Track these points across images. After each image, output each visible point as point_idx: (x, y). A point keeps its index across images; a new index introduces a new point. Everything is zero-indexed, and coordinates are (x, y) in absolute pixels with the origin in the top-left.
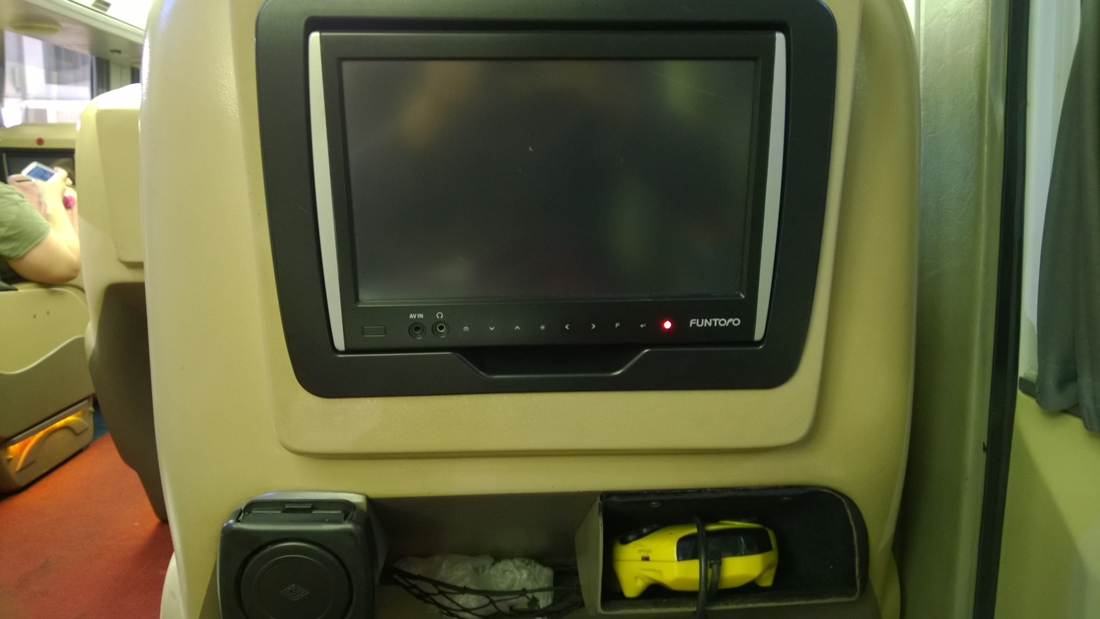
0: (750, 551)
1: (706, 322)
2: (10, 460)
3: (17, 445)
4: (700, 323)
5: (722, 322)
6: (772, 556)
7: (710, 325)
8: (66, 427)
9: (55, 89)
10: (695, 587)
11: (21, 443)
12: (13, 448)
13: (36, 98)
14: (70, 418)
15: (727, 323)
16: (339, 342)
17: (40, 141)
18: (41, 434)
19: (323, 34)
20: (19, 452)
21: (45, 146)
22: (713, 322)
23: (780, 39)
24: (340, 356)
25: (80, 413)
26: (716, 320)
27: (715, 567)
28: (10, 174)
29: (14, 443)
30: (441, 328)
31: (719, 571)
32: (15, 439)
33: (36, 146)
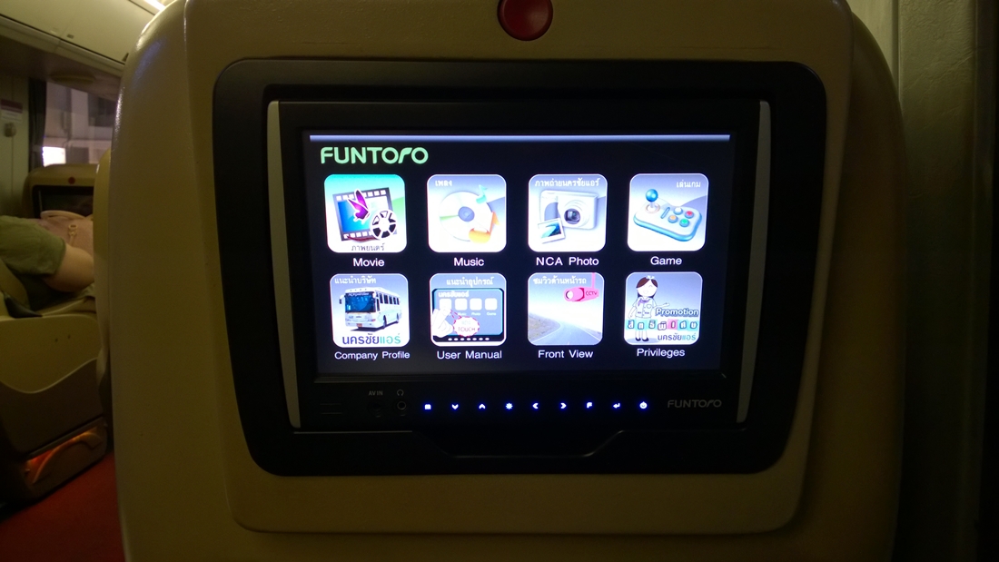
1: (685, 403)
2: (27, 473)
3: (35, 460)
4: (678, 404)
5: (703, 404)
7: (689, 406)
8: (81, 442)
9: (93, 130)
11: (39, 457)
12: (31, 462)
13: (77, 139)
14: (85, 434)
15: (707, 404)
16: (295, 418)
17: (72, 180)
18: (58, 448)
19: (282, 103)
20: (35, 465)
21: (77, 184)
22: (692, 403)
23: (764, 106)
24: (296, 433)
25: (95, 428)
26: (695, 401)
28: (44, 210)
29: (32, 458)
30: (402, 405)
32: (34, 453)
33: (68, 184)
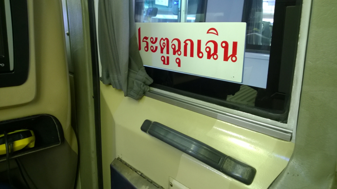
0: (24, 137)
6: (32, 138)
10: (5, 153)
27: (11, 144)
31: (13, 146)
